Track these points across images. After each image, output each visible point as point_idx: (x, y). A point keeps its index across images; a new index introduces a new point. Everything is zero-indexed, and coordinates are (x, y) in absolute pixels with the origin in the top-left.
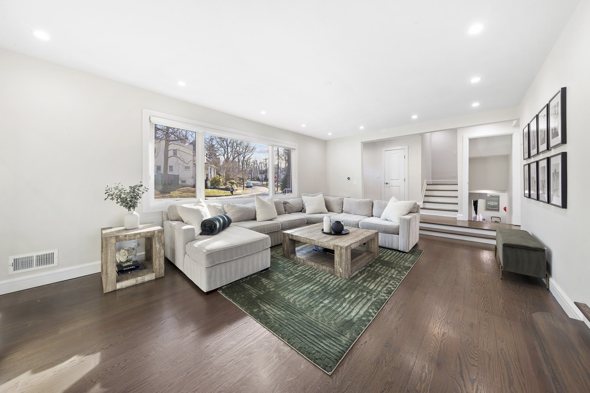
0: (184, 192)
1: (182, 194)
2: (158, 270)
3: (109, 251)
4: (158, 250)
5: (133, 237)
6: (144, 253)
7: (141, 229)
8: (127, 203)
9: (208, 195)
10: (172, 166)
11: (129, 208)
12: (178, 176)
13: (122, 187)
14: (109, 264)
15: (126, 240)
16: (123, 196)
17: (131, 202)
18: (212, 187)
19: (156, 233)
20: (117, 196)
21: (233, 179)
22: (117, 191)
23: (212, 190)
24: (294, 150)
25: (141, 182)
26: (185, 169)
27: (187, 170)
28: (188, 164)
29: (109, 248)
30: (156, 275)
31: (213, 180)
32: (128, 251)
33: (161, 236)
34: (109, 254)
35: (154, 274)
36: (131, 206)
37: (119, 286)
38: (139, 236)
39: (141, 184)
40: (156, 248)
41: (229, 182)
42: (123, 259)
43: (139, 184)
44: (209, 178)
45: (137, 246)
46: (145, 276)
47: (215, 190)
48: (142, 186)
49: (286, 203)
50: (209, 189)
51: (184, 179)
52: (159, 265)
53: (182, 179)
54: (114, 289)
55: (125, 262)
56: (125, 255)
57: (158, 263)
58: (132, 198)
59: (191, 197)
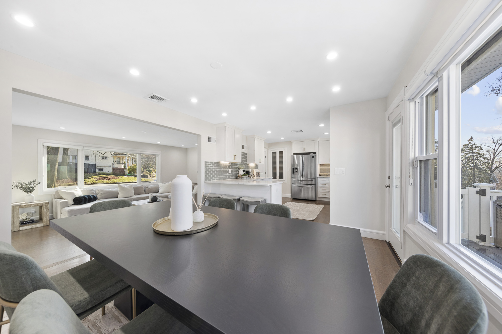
0: (100, 179)
1: (97, 181)
2: (45, 222)
3: (15, 213)
4: (45, 212)
5: (30, 206)
6: (39, 216)
7: (35, 202)
8: (26, 190)
9: (123, 181)
10: (89, 156)
11: (28, 192)
12: (95, 164)
13: (23, 182)
14: (15, 218)
15: (25, 207)
16: (23, 186)
17: (29, 189)
18: (130, 174)
19: (44, 204)
20: (20, 187)
21: (152, 168)
22: (20, 184)
23: (128, 177)
24: (158, 155)
25: (35, 179)
26: (102, 158)
27: (104, 160)
28: (104, 155)
29: (15, 211)
30: (44, 224)
31: (130, 169)
32: (27, 214)
33: (47, 206)
34: (15, 214)
35: (43, 224)
36: (29, 191)
37: (21, 228)
38: (33, 205)
39: (35, 180)
40: (44, 211)
41: (147, 170)
42: (24, 218)
43: (34, 180)
44: (127, 166)
45: (34, 213)
46: (37, 225)
47: (132, 177)
48: (36, 181)
49: (146, 188)
50: (126, 176)
51: (101, 168)
52: (46, 219)
53: (99, 168)
54: (18, 230)
55: (25, 219)
56: (25, 216)
57: (45, 218)
58: (29, 187)
59: (106, 184)
